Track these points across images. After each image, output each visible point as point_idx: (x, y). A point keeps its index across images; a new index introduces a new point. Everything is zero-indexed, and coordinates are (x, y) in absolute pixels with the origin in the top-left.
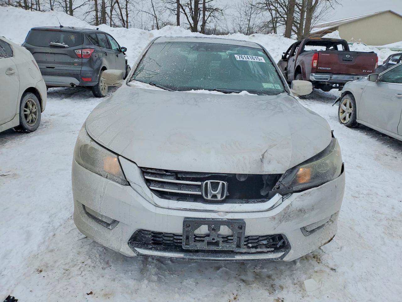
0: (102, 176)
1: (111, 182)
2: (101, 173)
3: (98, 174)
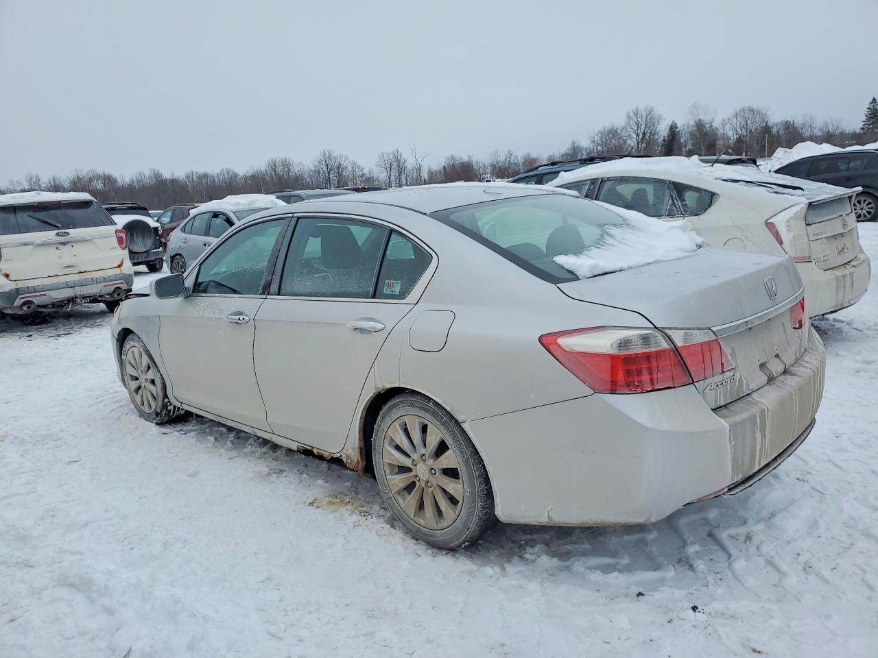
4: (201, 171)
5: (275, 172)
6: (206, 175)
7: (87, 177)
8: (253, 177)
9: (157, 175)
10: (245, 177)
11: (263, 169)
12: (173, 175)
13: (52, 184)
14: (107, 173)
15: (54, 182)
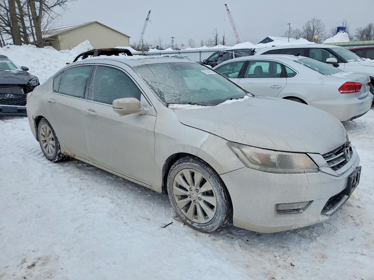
0: (300, 173)
1: (309, 174)
2: (299, 171)
3: (297, 173)
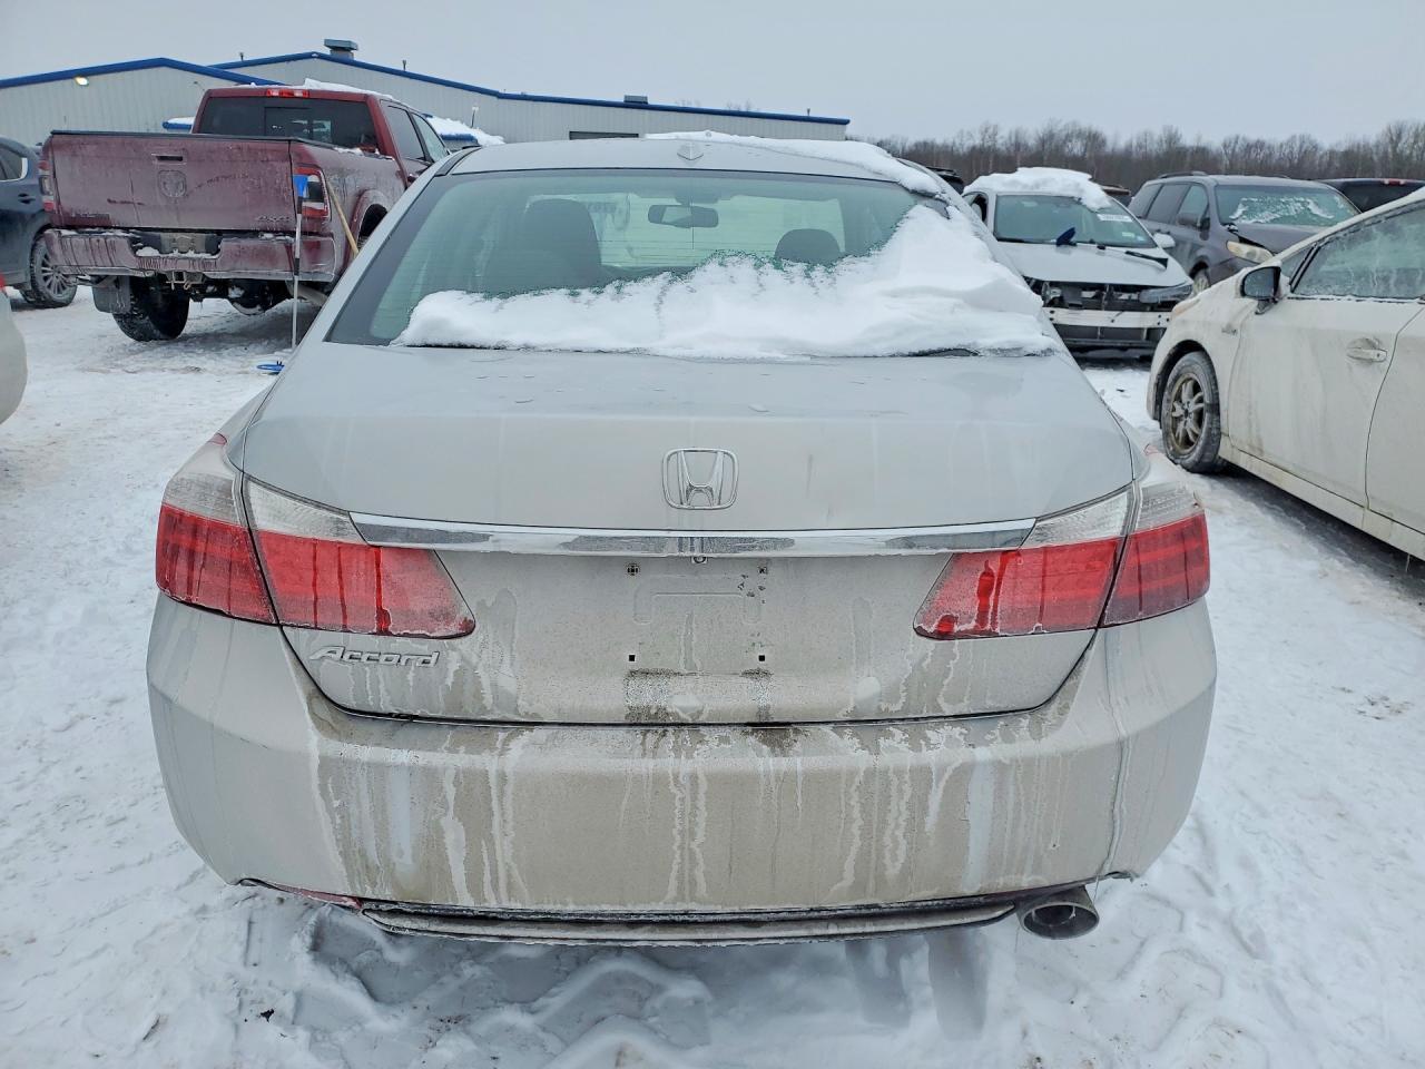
4: (1253, 137)
5: (1394, 148)
6: (1260, 145)
7: (1064, 133)
8: (1347, 154)
9: (1172, 139)
10: (1332, 153)
11: (1372, 140)
12: (1199, 139)
13: (1013, 139)
14: (1094, 129)
15: (1017, 137)
